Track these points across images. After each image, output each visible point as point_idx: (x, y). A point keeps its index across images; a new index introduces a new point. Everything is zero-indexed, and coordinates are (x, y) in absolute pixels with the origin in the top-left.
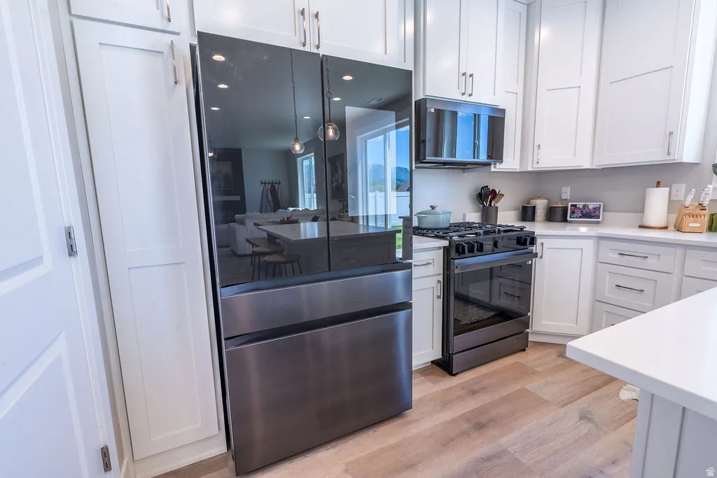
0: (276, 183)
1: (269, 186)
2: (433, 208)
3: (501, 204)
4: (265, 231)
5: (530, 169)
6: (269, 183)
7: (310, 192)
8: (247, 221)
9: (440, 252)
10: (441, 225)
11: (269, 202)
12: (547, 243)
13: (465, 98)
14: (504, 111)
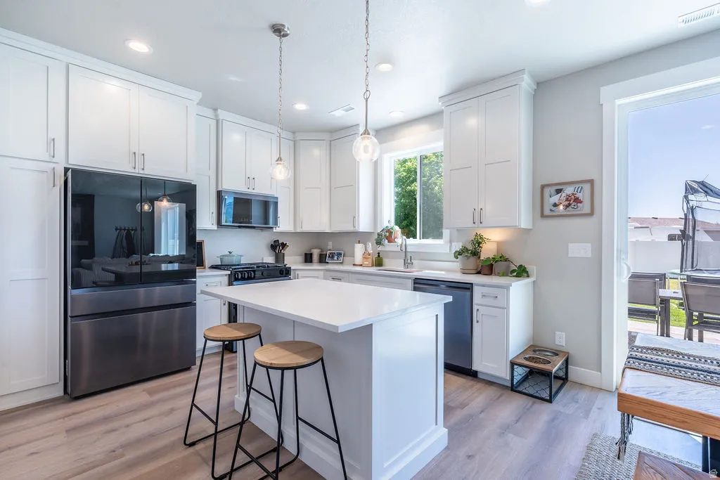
0: (132, 230)
1: (124, 233)
2: (230, 253)
3: (286, 252)
4: (112, 272)
5: (299, 231)
6: (125, 229)
7: (174, 238)
8: (94, 265)
9: (227, 278)
10: (234, 263)
11: (123, 248)
12: (300, 273)
13: (250, 191)
14: (277, 198)
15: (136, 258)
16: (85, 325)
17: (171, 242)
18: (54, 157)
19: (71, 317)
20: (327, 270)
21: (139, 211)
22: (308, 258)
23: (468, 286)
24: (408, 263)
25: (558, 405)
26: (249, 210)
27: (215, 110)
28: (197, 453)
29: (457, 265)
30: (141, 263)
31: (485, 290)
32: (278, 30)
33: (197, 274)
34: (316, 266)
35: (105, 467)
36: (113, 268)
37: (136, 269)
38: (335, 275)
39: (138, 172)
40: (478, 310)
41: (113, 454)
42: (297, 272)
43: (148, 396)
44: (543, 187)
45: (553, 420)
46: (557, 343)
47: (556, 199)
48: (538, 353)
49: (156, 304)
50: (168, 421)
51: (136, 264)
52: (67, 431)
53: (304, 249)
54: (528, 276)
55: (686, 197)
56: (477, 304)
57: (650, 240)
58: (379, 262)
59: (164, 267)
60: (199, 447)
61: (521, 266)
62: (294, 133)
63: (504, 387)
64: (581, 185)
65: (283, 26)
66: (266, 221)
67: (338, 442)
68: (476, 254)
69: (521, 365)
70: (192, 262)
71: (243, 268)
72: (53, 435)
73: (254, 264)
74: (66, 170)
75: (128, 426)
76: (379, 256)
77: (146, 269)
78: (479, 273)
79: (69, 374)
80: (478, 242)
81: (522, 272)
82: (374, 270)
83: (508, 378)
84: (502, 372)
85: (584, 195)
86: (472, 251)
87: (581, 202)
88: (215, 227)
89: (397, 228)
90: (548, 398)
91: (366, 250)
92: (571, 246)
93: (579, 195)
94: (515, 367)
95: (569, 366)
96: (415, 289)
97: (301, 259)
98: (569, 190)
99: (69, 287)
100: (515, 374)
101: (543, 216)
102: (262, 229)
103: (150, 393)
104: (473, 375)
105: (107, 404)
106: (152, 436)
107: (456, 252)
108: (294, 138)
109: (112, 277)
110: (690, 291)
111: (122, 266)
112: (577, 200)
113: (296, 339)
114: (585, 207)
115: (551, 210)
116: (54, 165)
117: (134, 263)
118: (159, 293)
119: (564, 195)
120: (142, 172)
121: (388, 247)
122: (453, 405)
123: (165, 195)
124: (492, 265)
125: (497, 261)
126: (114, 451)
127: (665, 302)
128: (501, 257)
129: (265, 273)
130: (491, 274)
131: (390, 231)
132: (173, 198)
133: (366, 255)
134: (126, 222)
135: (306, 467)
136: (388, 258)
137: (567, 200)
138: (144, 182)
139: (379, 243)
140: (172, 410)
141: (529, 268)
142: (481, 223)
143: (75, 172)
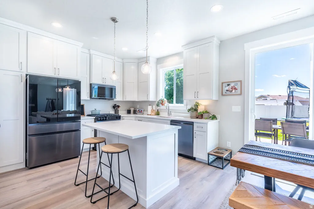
0: (54, 100)
2: (95, 109)
3: (119, 109)
4: (45, 118)
5: (124, 100)
6: (51, 99)
7: (72, 103)
8: (38, 115)
9: (94, 120)
10: (97, 114)
11: (50, 107)
12: (125, 118)
13: (104, 84)
14: (115, 87)
15: (55, 112)
16: (34, 139)
17: (71, 105)
18: (21, 70)
19: (29, 135)
20: (136, 117)
21: (57, 92)
22: (129, 112)
23: (192, 123)
24: (169, 114)
25: (225, 170)
26: (104, 92)
27: (89, 50)
28: (80, 188)
29: (188, 115)
30: (58, 114)
31: (198, 125)
32: (114, 20)
33: (81, 118)
34: (132, 115)
35: (43, 193)
36: (46, 116)
37: (56, 116)
38: (140, 119)
39: (56, 76)
40: (195, 133)
41: (46, 189)
42: (123, 118)
43: (60, 167)
44: (222, 83)
45: (222, 176)
46: (228, 146)
47: (227, 88)
48: (220, 150)
49: (64, 130)
50: (68, 177)
51: (56, 114)
52: (27, 181)
53: (127, 108)
54: (217, 119)
55: (289, 87)
56: (195, 131)
57: (276, 105)
58: (158, 114)
59: (68, 115)
60: (80, 186)
61: (214, 115)
62: (123, 59)
63: (205, 163)
64: (236, 83)
65: (116, 18)
66: (111, 96)
67: (134, 182)
68: (196, 110)
69: (212, 155)
70: (80, 113)
71: (101, 116)
72: (21, 182)
73: (105, 114)
74: (27, 75)
75: (52, 179)
76: (158, 111)
77: (59, 116)
78: (197, 118)
79: (28, 159)
80: (197, 105)
81: (214, 117)
82: (156, 117)
83: (207, 160)
84: (204, 158)
85: (238, 87)
86: (195, 109)
87: (237, 89)
88: (89, 99)
89: (165, 99)
90: (222, 167)
91: (152, 108)
92: (233, 107)
93: (236, 87)
94: (210, 155)
95: (232, 155)
96: (171, 124)
97: (126, 112)
98: (232, 85)
99: (28, 123)
100: (210, 158)
101: (222, 95)
102: (109, 99)
103: (61, 166)
104: (194, 159)
105: (43, 171)
106: (62, 182)
107: (189, 109)
108: (123, 61)
109: (45, 120)
110: (284, 126)
111: (50, 115)
112: (235, 89)
113: (119, 143)
114: (239, 91)
115: (226, 93)
116: (21, 73)
117: (55, 114)
118: (66, 125)
119: (230, 86)
120: (58, 76)
121: (161, 107)
122: (184, 170)
123: (68, 85)
124: (203, 115)
125: (204, 113)
126: (47, 188)
127: (276, 130)
128: (206, 112)
129: (110, 118)
130: (202, 118)
131: (162, 101)
132: (71, 86)
133: (152, 111)
134: (51, 96)
135: (123, 193)
136: (161, 112)
137: (232, 89)
138: (59, 80)
139: (158, 105)
140: (70, 173)
141: (217, 116)
142: (198, 97)
143: (30, 76)
